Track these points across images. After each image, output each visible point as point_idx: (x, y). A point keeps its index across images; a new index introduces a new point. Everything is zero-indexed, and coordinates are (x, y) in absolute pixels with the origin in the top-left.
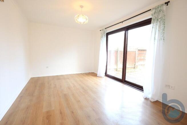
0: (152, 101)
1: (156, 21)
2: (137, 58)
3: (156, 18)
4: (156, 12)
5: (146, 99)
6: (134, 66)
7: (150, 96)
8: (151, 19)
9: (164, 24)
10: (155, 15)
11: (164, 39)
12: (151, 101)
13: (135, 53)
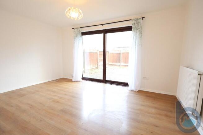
0: (137, 91)
1: (136, 30)
2: (99, 59)
3: (136, 28)
4: (135, 23)
5: (132, 91)
6: (97, 67)
7: (133, 88)
8: (131, 26)
9: (142, 33)
10: (135, 25)
11: (141, 44)
12: (135, 92)
13: (97, 55)
